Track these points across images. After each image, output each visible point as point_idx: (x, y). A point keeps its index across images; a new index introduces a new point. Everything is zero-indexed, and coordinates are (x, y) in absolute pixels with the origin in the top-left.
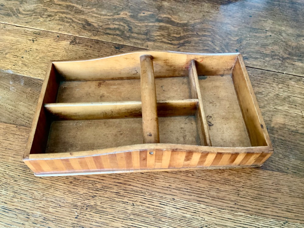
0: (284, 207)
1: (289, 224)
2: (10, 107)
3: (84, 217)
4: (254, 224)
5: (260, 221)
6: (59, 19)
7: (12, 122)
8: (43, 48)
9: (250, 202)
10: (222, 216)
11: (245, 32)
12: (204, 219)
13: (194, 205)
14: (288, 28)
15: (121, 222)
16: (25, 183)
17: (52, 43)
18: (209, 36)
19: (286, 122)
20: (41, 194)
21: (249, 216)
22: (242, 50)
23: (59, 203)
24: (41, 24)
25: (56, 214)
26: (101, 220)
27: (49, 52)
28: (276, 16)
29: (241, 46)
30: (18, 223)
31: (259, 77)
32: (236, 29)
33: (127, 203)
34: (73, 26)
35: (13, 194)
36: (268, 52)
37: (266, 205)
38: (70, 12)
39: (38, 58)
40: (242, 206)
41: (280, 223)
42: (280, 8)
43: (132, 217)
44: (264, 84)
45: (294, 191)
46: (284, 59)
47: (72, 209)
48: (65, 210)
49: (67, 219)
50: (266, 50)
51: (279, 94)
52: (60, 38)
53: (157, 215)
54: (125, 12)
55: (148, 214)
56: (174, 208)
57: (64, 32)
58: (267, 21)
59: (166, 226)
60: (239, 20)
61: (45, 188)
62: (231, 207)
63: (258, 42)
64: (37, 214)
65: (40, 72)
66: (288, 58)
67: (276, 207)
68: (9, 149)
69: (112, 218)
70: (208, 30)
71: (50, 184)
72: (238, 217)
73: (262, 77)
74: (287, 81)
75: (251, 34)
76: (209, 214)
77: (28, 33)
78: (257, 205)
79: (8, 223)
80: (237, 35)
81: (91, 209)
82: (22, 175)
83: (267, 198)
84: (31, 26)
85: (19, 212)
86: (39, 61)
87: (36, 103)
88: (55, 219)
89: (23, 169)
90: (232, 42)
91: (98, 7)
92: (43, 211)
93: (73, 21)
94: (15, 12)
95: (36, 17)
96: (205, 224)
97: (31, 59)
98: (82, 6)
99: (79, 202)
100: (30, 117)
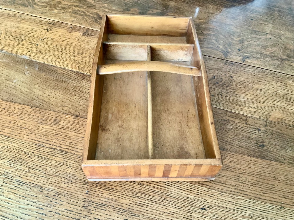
0: (281, 194)
1: (285, 209)
2: (26, 89)
3: (94, 193)
4: (252, 207)
5: (258, 205)
6: (72, 12)
7: (26, 103)
8: (56, 37)
9: (249, 187)
10: (223, 199)
11: (247, 33)
12: (207, 201)
13: (197, 188)
14: (286, 32)
15: (129, 199)
16: (39, 160)
17: (66, 33)
18: (213, 35)
19: (284, 117)
20: (54, 171)
21: (248, 200)
22: (244, 50)
23: (71, 179)
24: (56, 15)
25: (68, 189)
26: (111, 197)
27: (63, 41)
28: (275, 21)
29: (243, 46)
30: (31, 195)
31: (259, 75)
32: (239, 30)
33: (134, 183)
34: (85, 19)
35: (28, 169)
36: (268, 53)
37: (264, 191)
38: (83, 6)
39: (52, 46)
40: (242, 190)
41: (277, 207)
42: (280, 14)
43: (139, 195)
44: (264, 81)
45: (290, 179)
46: (283, 60)
47: (83, 185)
48: (76, 186)
49: (79, 194)
50: (266, 51)
51: (278, 91)
52: (73, 29)
53: (163, 194)
54: (134, 9)
55: (154, 193)
56: (178, 189)
57: (77, 23)
58: (267, 25)
59: (170, 205)
60: (241, 22)
61: (57, 165)
62: (231, 191)
63: (258, 43)
64: (50, 188)
65: (54, 59)
66: (286, 60)
67: (273, 193)
68: (24, 128)
69: (120, 195)
70: (213, 30)
71: (63, 161)
72: (238, 201)
73: (262, 75)
74: (285, 80)
75: (252, 35)
76: (211, 196)
77: (43, 22)
78: (255, 190)
79: (23, 195)
80: (239, 36)
81: (101, 186)
82: (36, 152)
83: (264, 184)
84: (46, 16)
85: (32, 186)
86: (53, 49)
87: (49, 88)
88: (67, 193)
89: (37, 147)
90: (234, 42)
91: (109, 3)
92: (56, 186)
93: (85, 14)
94: (30, 3)
95: (51, 8)
96: (207, 205)
98: (95, 1)
100: (44, 99)
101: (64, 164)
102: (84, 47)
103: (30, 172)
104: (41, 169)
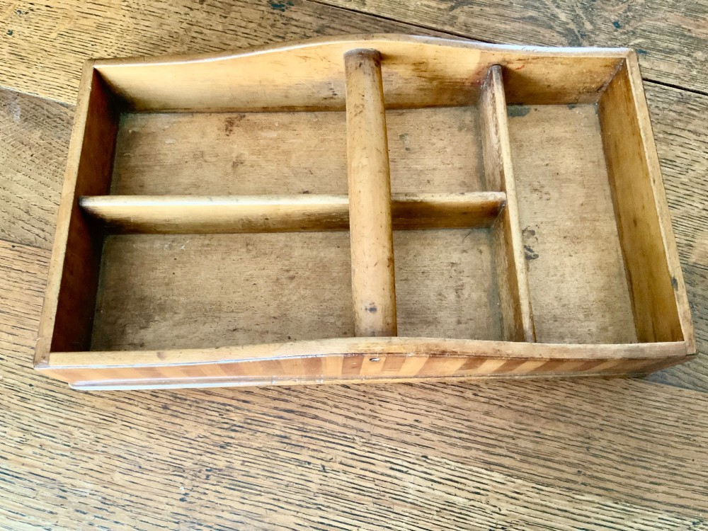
0: (699, 484)
1: (706, 525)
3: (201, 499)
4: (620, 524)
5: (637, 518)
8: (65, 3)
9: (616, 468)
10: (544, 503)
12: (500, 510)
13: (476, 474)
15: (295, 513)
16: (49, 407)
20: (92, 437)
21: (610, 503)
22: (632, 22)
23: (138, 460)
25: (132, 489)
26: (246, 507)
29: (629, 9)
30: (38, 509)
31: (671, 113)
33: (307, 466)
35: (21, 435)
37: (656, 477)
39: (54, 35)
40: (596, 477)
41: (685, 522)
43: (320, 500)
44: (685, 134)
47: (171, 477)
48: (153, 478)
49: (161, 503)
50: (698, 27)
53: (384, 496)
55: (359, 494)
56: (425, 479)
59: (403, 525)
61: (99, 420)
62: (567, 481)
64: (85, 488)
65: (62, 80)
67: (679, 483)
69: (272, 502)
71: (113, 409)
72: (584, 507)
73: (680, 113)
76: (512, 498)
78: (632, 475)
79: (16, 510)
81: (218, 479)
82: (38, 383)
83: (658, 458)
85: (39, 482)
86: (59, 45)
87: (57, 178)
88: (131, 501)
92: (99, 481)
96: (499, 522)
97: (36, 39)
99: (188, 458)
100: (47, 218)
101: (118, 416)
102: (148, 35)
103: (28, 442)
104: (57, 434)
